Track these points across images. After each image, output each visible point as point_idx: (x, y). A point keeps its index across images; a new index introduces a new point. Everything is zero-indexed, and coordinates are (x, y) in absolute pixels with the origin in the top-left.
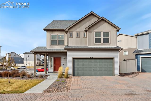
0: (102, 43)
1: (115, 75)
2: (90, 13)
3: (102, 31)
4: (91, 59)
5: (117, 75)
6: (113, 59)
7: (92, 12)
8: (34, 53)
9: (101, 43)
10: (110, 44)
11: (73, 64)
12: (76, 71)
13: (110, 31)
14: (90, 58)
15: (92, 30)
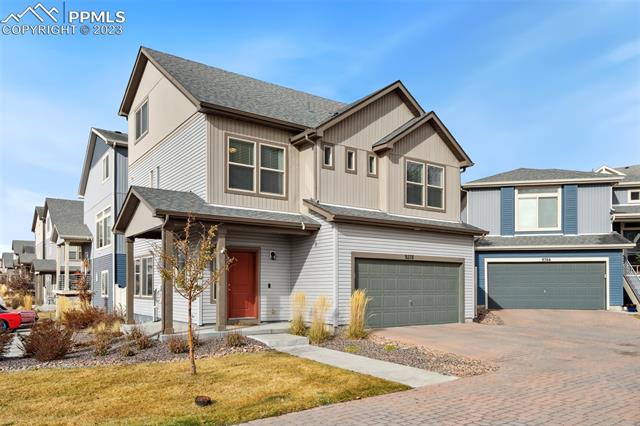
0: (425, 205)
1: (466, 321)
3: (426, 162)
6: (461, 264)
10: (445, 212)
13: (445, 166)
15: (400, 153)
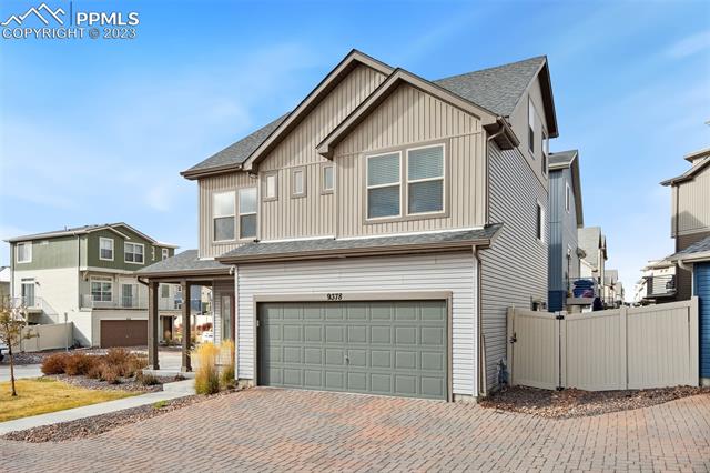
0: (404, 214)
1: (457, 398)
2: (346, 59)
3: (403, 148)
4: (334, 302)
5: (466, 399)
6: (444, 300)
7: (354, 51)
8: (146, 280)
9: (401, 216)
10: (448, 215)
11: (258, 328)
12: (272, 364)
13: (448, 141)
14: (326, 299)
15: (356, 152)
